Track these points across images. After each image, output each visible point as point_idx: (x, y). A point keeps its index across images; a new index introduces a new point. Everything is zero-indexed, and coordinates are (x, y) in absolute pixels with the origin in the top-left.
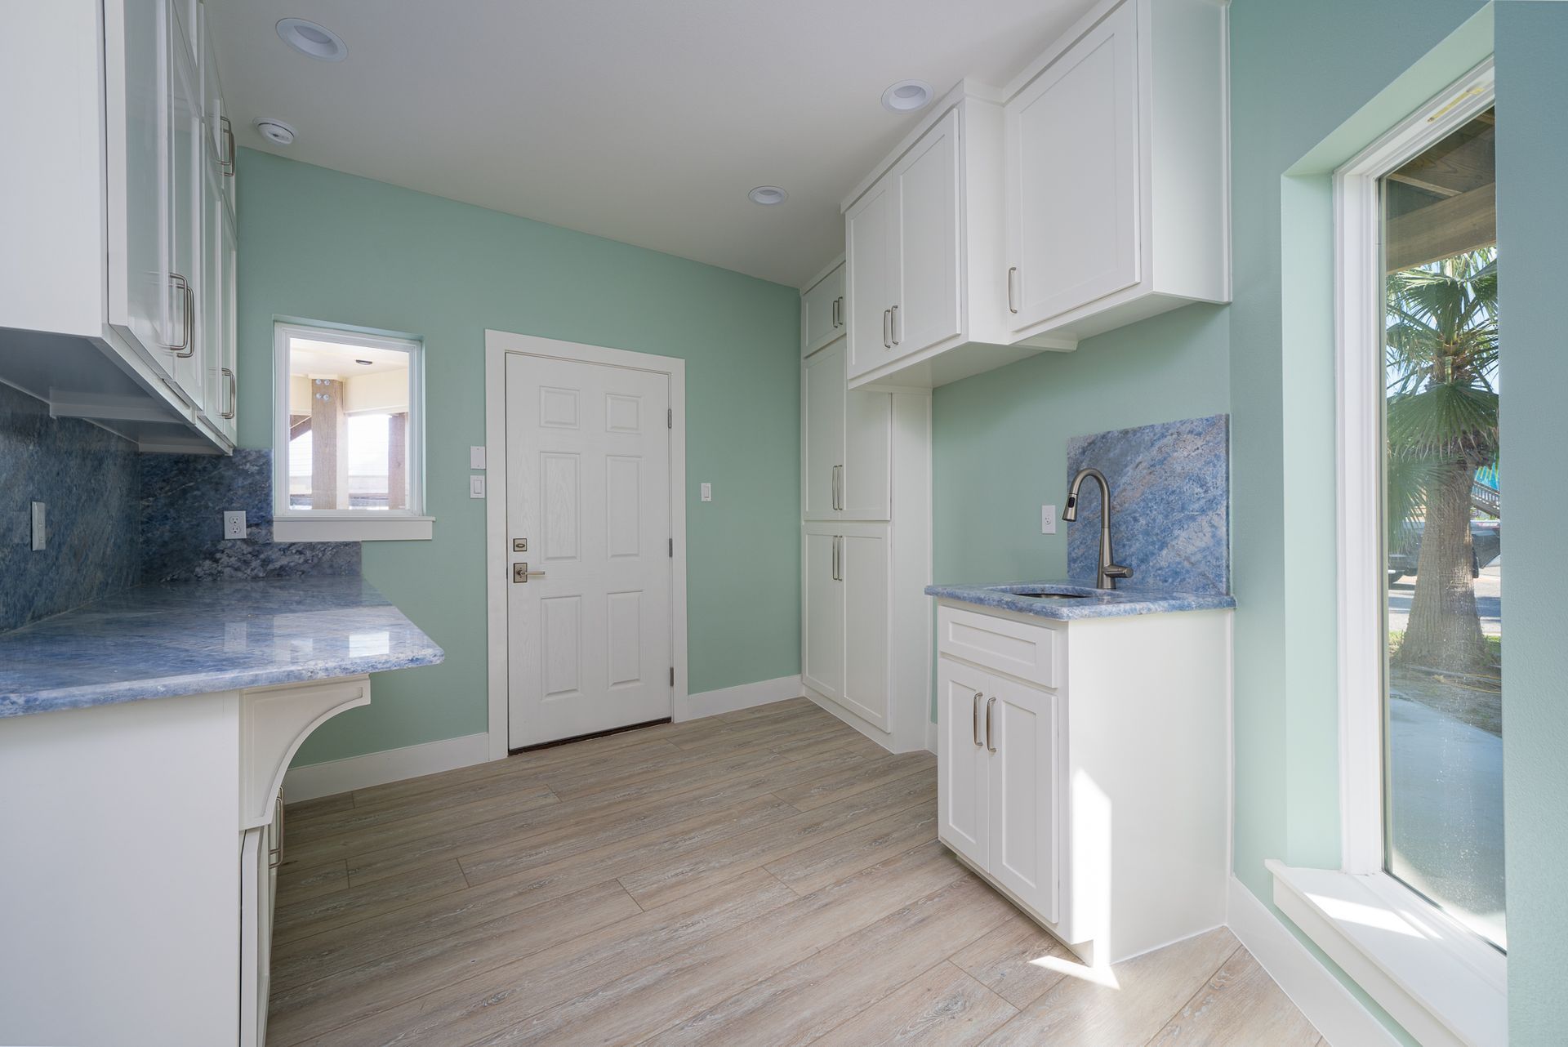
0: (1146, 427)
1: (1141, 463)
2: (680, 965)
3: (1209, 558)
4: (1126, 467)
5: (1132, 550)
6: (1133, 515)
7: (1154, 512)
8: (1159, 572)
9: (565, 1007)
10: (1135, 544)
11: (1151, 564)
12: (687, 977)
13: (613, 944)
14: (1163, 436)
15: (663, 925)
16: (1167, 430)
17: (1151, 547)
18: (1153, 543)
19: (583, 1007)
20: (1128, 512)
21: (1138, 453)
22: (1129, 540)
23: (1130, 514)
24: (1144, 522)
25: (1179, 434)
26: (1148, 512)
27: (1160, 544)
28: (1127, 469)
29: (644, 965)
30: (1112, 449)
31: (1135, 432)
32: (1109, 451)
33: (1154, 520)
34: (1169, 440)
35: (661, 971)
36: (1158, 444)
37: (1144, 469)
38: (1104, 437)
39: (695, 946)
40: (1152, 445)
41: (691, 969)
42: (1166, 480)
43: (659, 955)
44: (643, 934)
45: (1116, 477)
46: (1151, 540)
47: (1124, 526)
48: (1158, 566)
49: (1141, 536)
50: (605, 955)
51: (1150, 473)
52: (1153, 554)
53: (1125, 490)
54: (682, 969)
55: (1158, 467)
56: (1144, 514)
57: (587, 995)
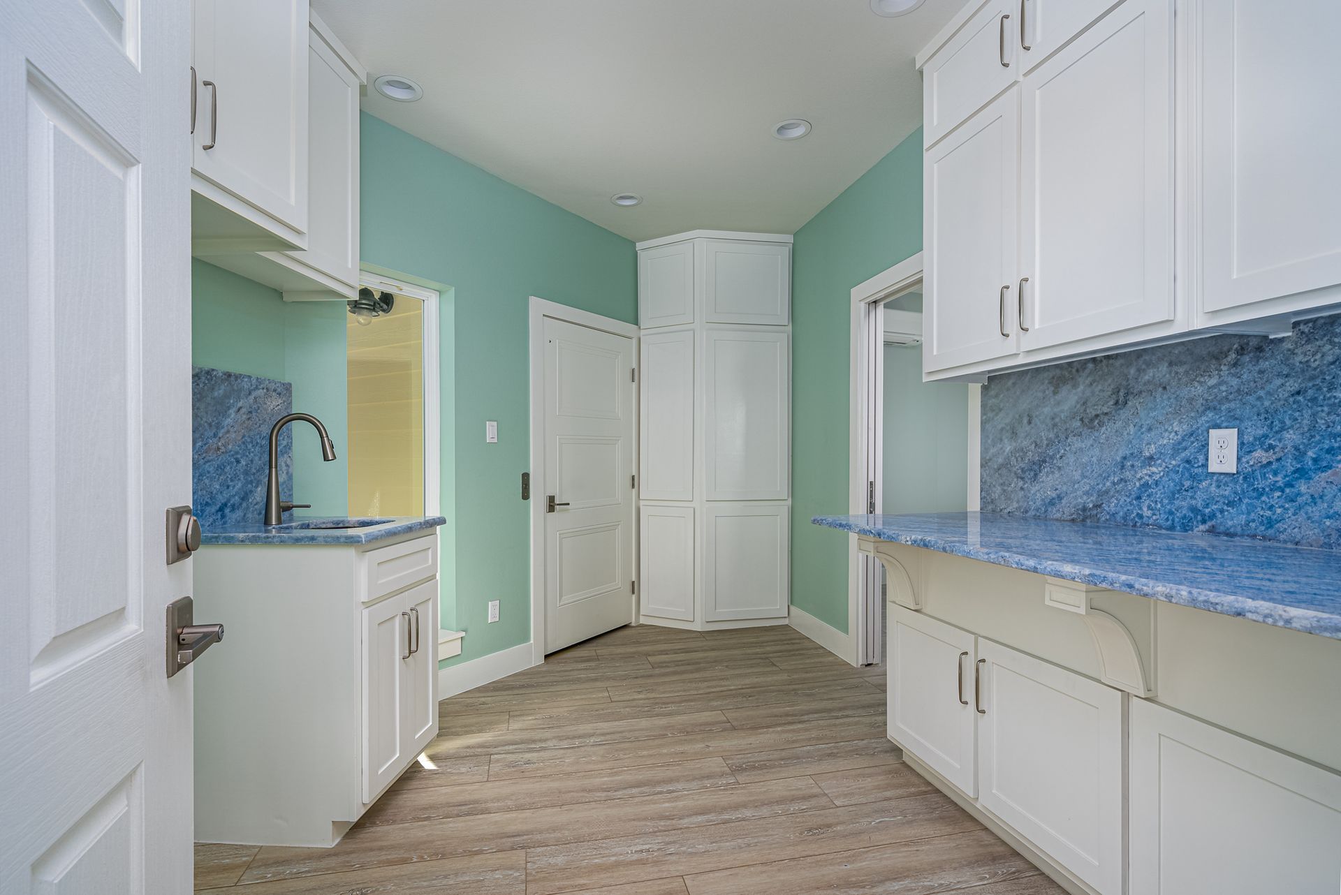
0: (245, 376)
1: (241, 407)
2: (669, 822)
3: (285, 490)
4: (229, 409)
5: (236, 489)
6: (235, 457)
7: (252, 454)
8: (256, 507)
9: (759, 816)
10: (237, 484)
11: (250, 500)
12: (667, 814)
13: (719, 852)
14: (257, 388)
15: (669, 858)
16: (260, 383)
17: (249, 486)
18: (251, 482)
19: (748, 813)
20: (232, 453)
21: (239, 399)
22: (232, 481)
23: (233, 455)
24: (244, 463)
25: (267, 389)
26: (247, 454)
27: (256, 482)
28: (230, 411)
29: (697, 829)
30: (216, 388)
31: (237, 377)
32: (213, 389)
33: (252, 461)
34: (260, 392)
35: (685, 822)
36: (254, 394)
37: (244, 414)
38: (208, 373)
39: (650, 832)
40: (250, 394)
41: (663, 818)
42: (260, 426)
43: (682, 833)
44: (691, 854)
45: (220, 418)
46: (250, 479)
47: (228, 468)
48: (255, 501)
49: (242, 476)
50: (728, 844)
51: (249, 419)
52: (251, 491)
53: (228, 432)
54: (667, 819)
55: (254, 414)
56: (244, 455)
57: (744, 820)
